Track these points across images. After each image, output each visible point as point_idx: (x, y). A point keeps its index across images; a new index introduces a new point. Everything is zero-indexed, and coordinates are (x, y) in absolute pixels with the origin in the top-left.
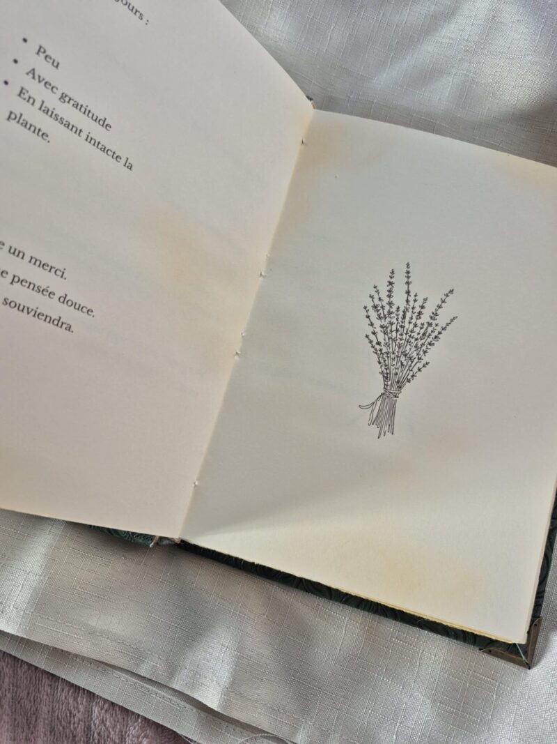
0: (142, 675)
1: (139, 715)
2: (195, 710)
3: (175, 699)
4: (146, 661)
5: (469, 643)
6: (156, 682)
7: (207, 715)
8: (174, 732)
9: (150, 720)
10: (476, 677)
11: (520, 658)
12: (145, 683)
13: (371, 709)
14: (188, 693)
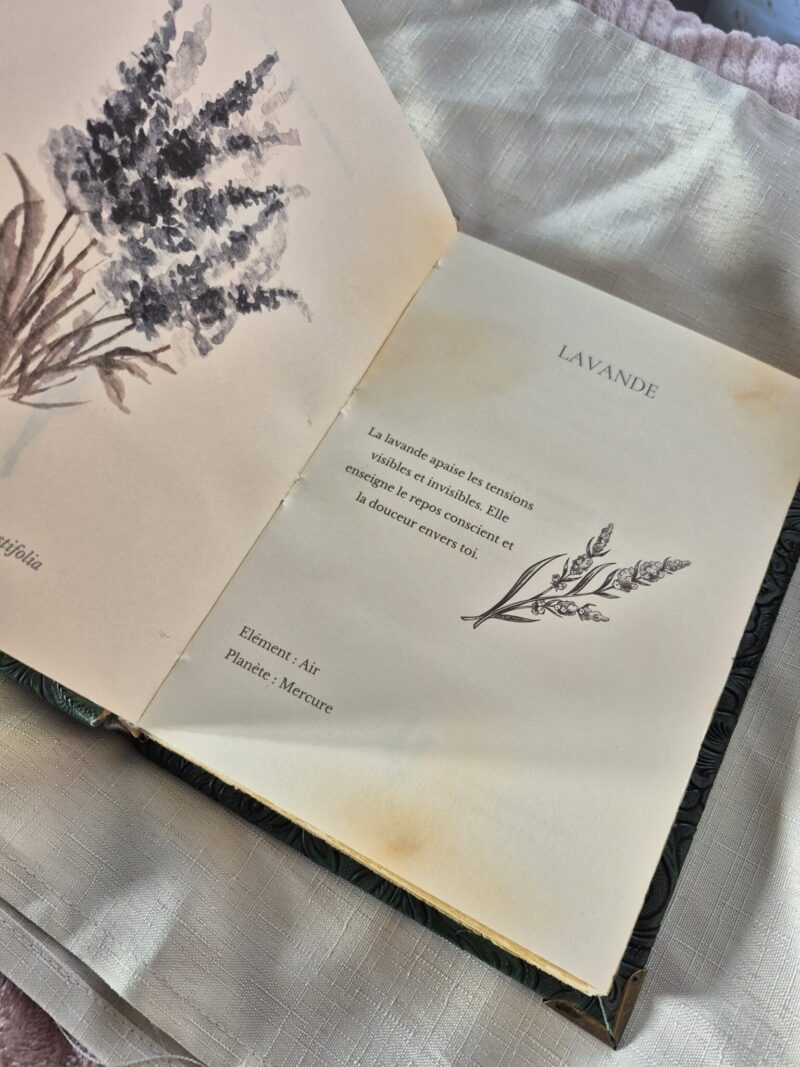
0: (29, 917)
1: (5, 979)
2: (91, 992)
3: (66, 968)
4: (42, 898)
5: (527, 985)
6: (46, 934)
7: (107, 1003)
8: (51, 1020)
9: (20, 990)
10: (530, 1044)
11: (602, 1026)
12: (31, 932)
13: (359, 1058)
14: (87, 961)
